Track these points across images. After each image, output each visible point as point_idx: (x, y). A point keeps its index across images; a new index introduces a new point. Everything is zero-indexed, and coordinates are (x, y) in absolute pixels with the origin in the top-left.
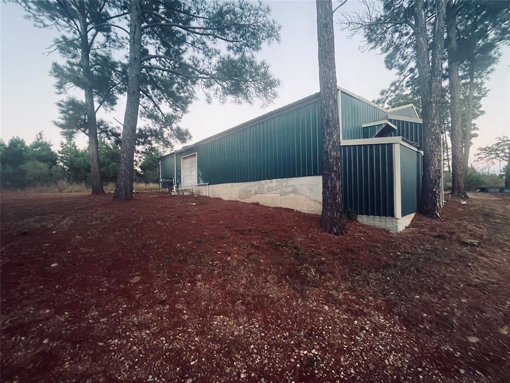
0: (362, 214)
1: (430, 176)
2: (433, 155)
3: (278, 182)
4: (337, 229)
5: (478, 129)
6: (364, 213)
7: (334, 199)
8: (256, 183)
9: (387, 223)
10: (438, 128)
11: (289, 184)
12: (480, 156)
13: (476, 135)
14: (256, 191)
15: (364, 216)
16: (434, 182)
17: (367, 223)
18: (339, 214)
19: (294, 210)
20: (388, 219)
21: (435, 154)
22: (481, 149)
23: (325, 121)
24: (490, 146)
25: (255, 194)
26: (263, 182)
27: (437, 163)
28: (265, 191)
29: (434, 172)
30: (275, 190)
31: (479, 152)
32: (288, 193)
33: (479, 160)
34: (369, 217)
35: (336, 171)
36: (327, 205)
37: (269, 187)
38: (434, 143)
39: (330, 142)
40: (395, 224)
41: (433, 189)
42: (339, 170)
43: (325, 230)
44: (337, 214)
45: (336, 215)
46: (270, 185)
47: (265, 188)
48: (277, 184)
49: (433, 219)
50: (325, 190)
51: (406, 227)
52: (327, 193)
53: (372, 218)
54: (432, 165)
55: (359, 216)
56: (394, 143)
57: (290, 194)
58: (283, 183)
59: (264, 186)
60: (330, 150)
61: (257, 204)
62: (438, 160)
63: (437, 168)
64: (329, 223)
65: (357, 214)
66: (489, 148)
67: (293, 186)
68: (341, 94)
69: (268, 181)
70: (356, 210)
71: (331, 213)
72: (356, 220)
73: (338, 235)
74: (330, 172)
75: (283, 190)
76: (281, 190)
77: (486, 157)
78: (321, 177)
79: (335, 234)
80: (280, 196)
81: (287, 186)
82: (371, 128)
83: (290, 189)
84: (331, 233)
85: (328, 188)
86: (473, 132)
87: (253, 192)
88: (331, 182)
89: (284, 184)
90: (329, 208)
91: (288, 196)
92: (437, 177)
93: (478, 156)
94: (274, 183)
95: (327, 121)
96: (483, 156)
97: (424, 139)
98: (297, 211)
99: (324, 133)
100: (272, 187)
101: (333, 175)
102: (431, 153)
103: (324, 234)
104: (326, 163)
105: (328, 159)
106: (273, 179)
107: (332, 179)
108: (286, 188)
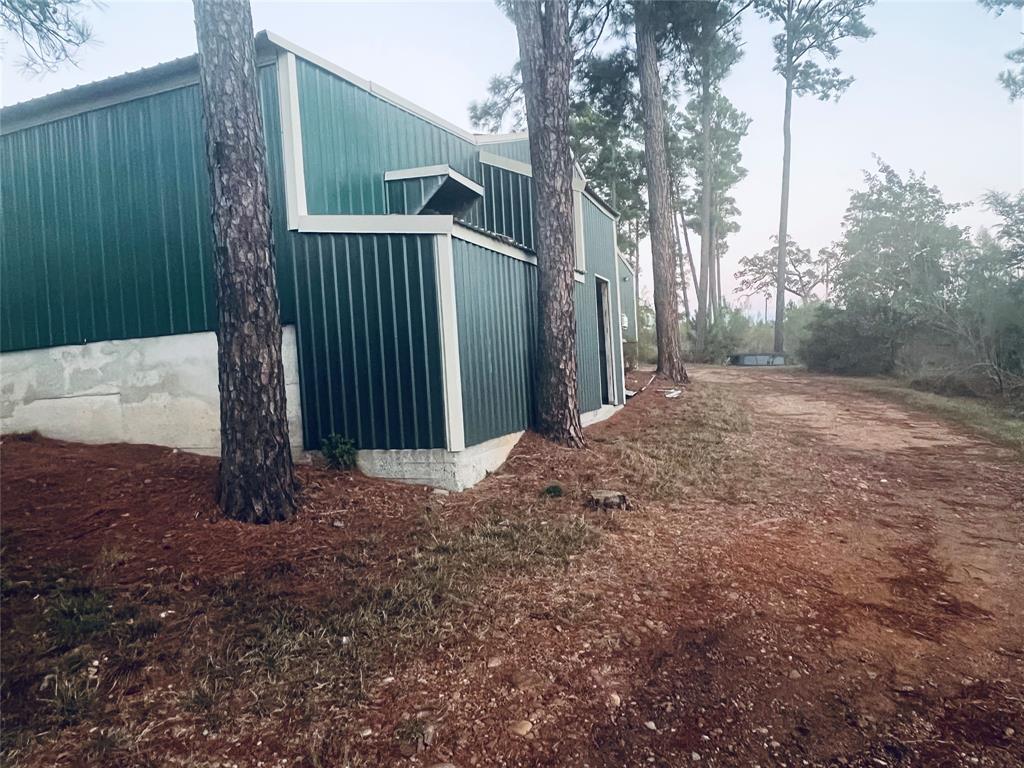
0: (369, 446)
1: (550, 329)
2: (555, 272)
3: (111, 353)
4: (264, 504)
5: (739, 213)
6: (374, 445)
7: (252, 408)
8: (28, 357)
9: (432, 465)
10: (563, 200)
11: (149, 360)
12: (746, 278)
13: (736, 228)
14: (30, 386)
15: (376, 453)
16: (559, 344)
17: (382, 475)
18: (271, 454)
19: (171, 450)
20: (433, 455)
21: (559, 271)
22: (745, 261)
23: (212, 144)
24: (761, 255)
25: (27, 401)
26: (56, 353)
27: (565, 294)
28: (67, 386)
29: (561, 319)
30: (102, 381)
31: (742, 268)
32: (149, 390)
33: (744, 287)
34: (387, 456)
35: (256, 313)
36: (233, 428)
37: (77, 371)
38: (556, 239)
39: (232, 217)
40: (448, 468)
41: (559, 364)
42: (266, 310)
43: (227, 513)
44: (266, 457)
45: (260, 458)
46: (83, 364)
47: (67, 374)
48: (109, 359)
49: (561, 445)
50: (225, 376)
51: (488, 474)
52: (231, 388)
53: (394, 455)
54: (556, 299)
55: (362, 453)
56: (436, 234)
57: (155, 395)
58: (129, 354)
59: (63, 369)
60: (233, 244)
61: (32, 437)
62: (567, 285)
63: (566, 309)
64: (241, 487)
65: (356, 446)
66: (760, 259)
67: (164, 365)
68: (299, 70)
69: (75, 349)
70: (353, 434)
71: (244, 455)
72: (353, 466)
73: (266, 522)
74: (237, 318)
75: (131, 381)
76: (125, 382)
77: (755, 279)
78: (212, 336)
79: (257, 521)
80: (121, 401)
81: (141, 367)
82: (411, 184)
83: (153, 378)
84: (245, 521)
85: (233, 370)
86: (729, 219)
87: (20, 393)
88: (242, 351)
89: (133, 360)
90: (239, 435)
91: (148, 401)
92: (566, 330)
93: (742, 279)
94: (99, 354)
95: (220, 147)
96: (749, 277)
97: (537, 227)
98: (181, 454)
99: (213, 184)
100: (91, 371)
101: (247, 329)
102: (551, 268)
103: (223, 523)
104: (224, 287)
105: (227, 274)
106: (89, 341)
107: (243, 338)
108: (140, 375)
